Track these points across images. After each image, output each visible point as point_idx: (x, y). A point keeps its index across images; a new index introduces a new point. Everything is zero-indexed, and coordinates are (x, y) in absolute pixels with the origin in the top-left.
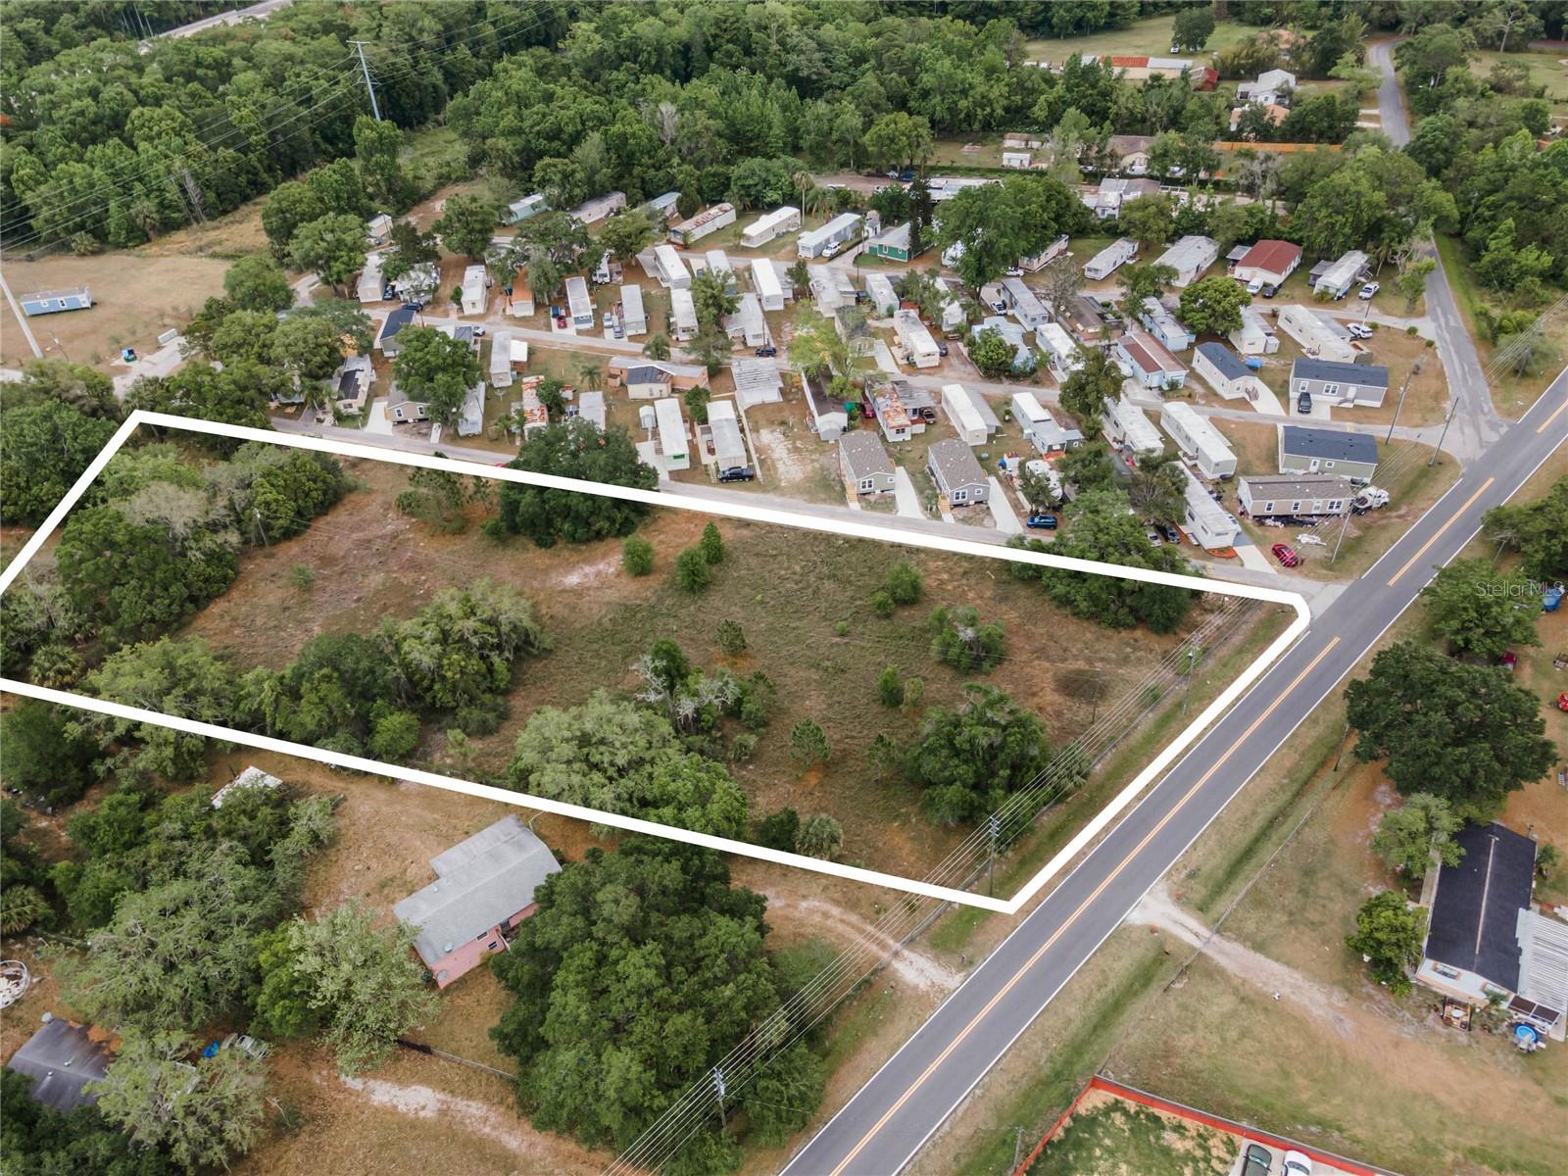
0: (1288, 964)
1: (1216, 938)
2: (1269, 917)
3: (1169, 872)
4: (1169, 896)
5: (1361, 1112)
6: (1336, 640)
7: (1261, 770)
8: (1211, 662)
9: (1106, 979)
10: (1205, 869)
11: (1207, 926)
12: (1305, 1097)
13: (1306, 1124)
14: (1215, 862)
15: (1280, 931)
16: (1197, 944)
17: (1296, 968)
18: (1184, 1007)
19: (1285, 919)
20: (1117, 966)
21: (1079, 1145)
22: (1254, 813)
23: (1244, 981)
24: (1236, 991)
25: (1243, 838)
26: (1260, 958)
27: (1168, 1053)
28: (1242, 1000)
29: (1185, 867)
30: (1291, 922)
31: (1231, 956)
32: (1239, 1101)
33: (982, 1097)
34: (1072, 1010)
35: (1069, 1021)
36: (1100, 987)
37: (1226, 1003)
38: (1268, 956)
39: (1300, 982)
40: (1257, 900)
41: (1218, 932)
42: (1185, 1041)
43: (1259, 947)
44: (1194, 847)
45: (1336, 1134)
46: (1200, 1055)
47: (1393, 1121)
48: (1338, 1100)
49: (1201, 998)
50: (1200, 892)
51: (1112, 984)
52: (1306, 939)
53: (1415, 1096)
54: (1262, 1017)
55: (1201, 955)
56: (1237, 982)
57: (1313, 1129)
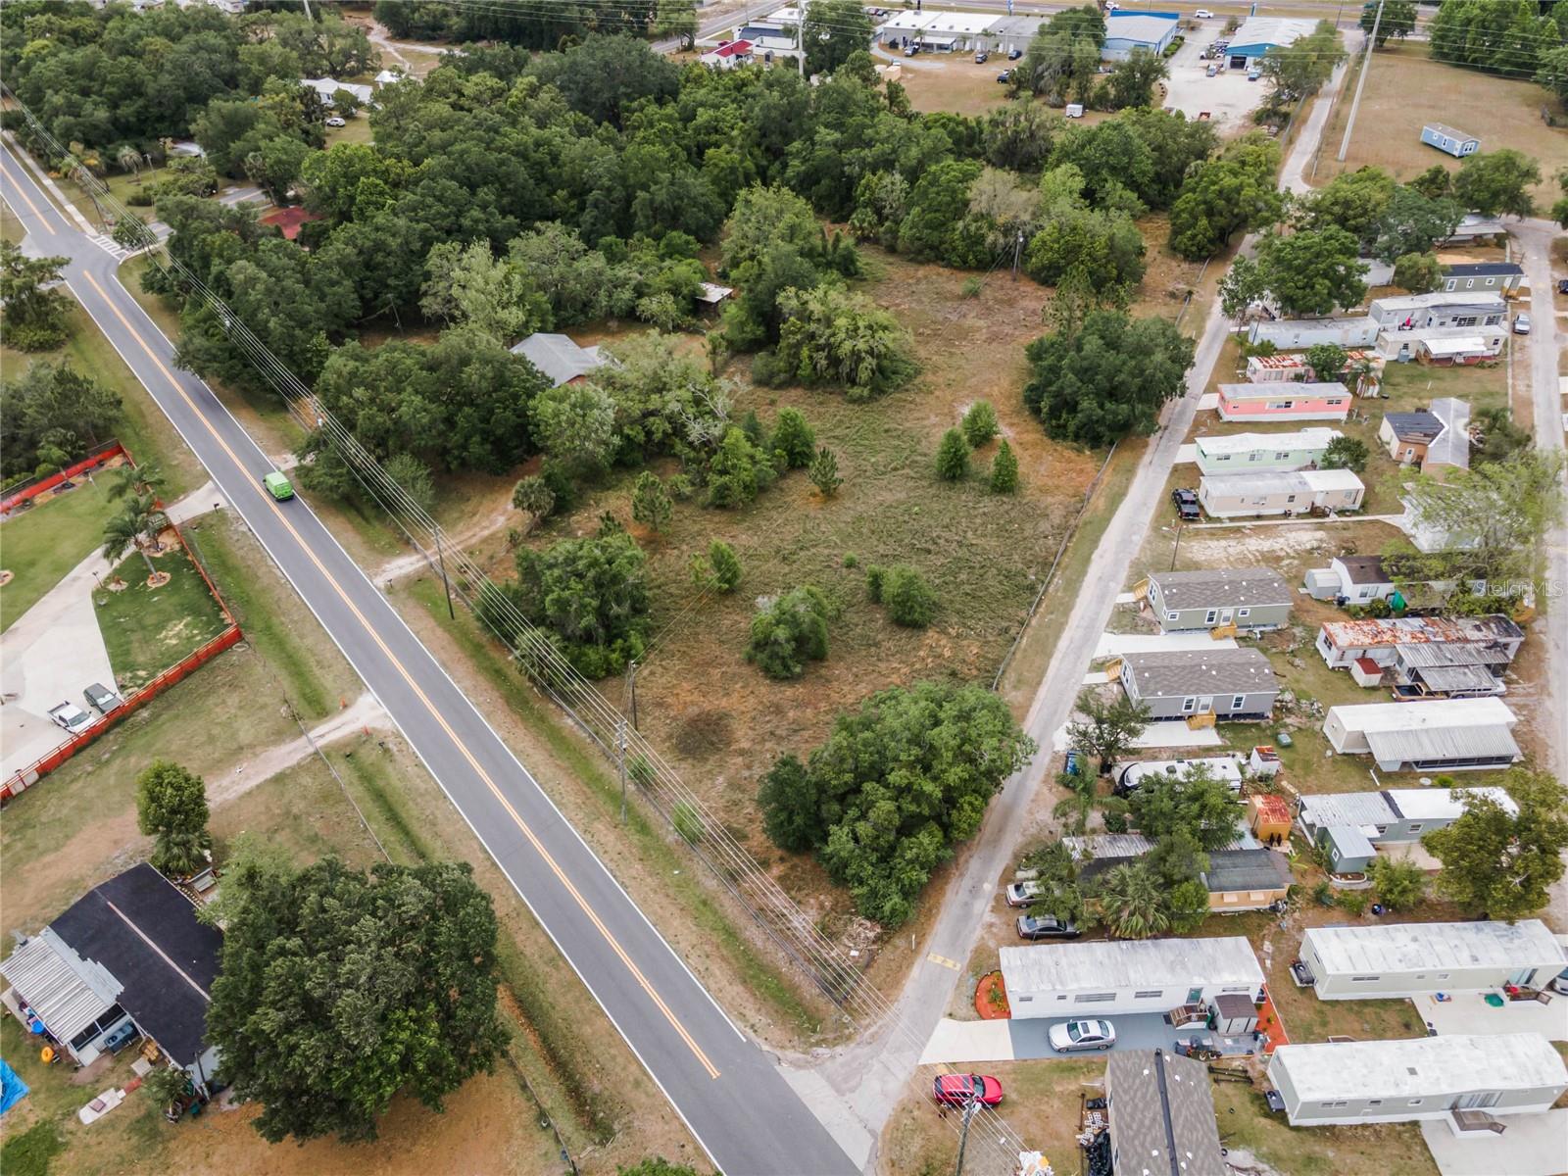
0: (249, 794)
1: (311, 750)
2: (305, 797)
3: (401, 736)
4: (374, 729)
5: (90, 792)
6: (715, 1073)
7: (494, 864)
8: (711, 884)
9: (322, 668)
10: (389, 768)
11: (326, 746)
12: (133, 760)
13: (114, 753)
14: (393, 778)
15: (285, 800)
16: (312, 734)
17: (241, 798)
18: (263, 707)
19: (295, 810)
20: (330, 678)
21: (209, 623)
22: (437, 835)
23: (256, 755)
24: (251, 746)
25: (411, 813)
26: (269, 774)
27: (233, 686)
28: (241, 748)
29: (400, 751)
30: (288, 813)
31: (289, 754)
32: (165, 717)
33: (278, 582)
34: (309, 641)
35: (302, 637)
36: (318, 662)
37: (245, 734)
38: (266, 781)
39: (225, 796)
40: (331, 796)
41: (316, 753)
42: (234, 700)
43: (279, 779)
44: (419, 765)
45: (90, 769)
46: (216, 705)
47: (65, 811)
48: (112, 781)
49: (262, 720)
50: (369, 755)
51: (317, 671)
52: (263, 818)
53: (67, 837)
54: (216, 755)
55: (302, 733)
56: (258, 750)
57: (107, 756)
